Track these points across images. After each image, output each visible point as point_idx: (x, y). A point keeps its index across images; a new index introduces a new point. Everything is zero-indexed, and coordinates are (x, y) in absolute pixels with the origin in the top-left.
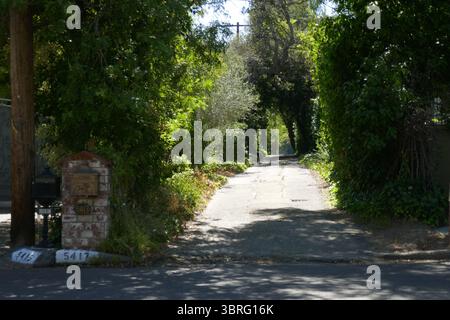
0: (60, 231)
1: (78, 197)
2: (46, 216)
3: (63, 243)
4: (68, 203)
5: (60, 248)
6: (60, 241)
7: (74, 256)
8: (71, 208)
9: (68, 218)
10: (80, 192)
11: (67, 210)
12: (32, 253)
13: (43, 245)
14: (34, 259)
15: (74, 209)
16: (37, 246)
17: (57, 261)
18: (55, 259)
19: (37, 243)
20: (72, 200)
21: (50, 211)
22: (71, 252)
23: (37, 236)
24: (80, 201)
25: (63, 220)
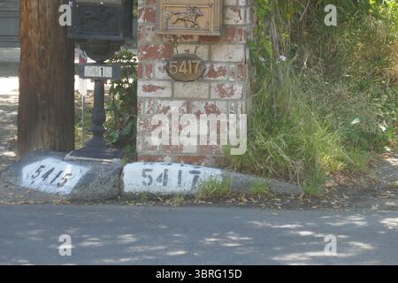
0: (133, 119)
1: (175, 40)
2: (99, 82)
3: (139, 147)
4: (151, 53)
5: (134, 158)
6: (134, 142)
7: (164, 178)
8: (158, 65)
9: (150, 89)
10: (180, 29)
11: (150, 69)
12: (68, 168)
13: (93, 151)
14: (72, 183)
15: (167, 69)
16: (79, 153)
17: (127, 189)
18: (120, 184)
19: (79, 146)
20: (161, 46)
21: (108, 72)
22: (157, 169)
23: (79, 130)
24: (180, 50)
25: (140, 93)
